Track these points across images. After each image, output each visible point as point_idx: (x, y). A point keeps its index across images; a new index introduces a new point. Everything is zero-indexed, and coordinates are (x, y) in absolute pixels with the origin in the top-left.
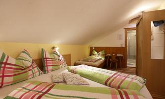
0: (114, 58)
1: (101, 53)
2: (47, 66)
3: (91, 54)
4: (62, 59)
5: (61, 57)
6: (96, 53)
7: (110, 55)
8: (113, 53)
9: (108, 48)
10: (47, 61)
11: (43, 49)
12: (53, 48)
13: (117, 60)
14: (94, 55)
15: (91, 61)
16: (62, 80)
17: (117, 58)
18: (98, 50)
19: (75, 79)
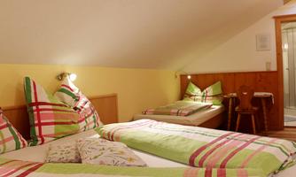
0: (247, 104)
1: (210, 90)
2: (40, 125)
3: (184, 94)
4: (87, 106)
5: (83, 100)
6: (197, 91)
7: (235, 94)
8: (243, 88)
9: (230, 74)
10: (38, 110)
11: (27, 79)
12: (62, 76)
13: (255, 108)
14: (191, 96)
15: (177, 114)
16: (73, 158)
17: (256, 101)
18: (202, 81)
19: (107, 152)
